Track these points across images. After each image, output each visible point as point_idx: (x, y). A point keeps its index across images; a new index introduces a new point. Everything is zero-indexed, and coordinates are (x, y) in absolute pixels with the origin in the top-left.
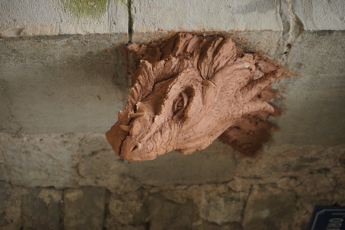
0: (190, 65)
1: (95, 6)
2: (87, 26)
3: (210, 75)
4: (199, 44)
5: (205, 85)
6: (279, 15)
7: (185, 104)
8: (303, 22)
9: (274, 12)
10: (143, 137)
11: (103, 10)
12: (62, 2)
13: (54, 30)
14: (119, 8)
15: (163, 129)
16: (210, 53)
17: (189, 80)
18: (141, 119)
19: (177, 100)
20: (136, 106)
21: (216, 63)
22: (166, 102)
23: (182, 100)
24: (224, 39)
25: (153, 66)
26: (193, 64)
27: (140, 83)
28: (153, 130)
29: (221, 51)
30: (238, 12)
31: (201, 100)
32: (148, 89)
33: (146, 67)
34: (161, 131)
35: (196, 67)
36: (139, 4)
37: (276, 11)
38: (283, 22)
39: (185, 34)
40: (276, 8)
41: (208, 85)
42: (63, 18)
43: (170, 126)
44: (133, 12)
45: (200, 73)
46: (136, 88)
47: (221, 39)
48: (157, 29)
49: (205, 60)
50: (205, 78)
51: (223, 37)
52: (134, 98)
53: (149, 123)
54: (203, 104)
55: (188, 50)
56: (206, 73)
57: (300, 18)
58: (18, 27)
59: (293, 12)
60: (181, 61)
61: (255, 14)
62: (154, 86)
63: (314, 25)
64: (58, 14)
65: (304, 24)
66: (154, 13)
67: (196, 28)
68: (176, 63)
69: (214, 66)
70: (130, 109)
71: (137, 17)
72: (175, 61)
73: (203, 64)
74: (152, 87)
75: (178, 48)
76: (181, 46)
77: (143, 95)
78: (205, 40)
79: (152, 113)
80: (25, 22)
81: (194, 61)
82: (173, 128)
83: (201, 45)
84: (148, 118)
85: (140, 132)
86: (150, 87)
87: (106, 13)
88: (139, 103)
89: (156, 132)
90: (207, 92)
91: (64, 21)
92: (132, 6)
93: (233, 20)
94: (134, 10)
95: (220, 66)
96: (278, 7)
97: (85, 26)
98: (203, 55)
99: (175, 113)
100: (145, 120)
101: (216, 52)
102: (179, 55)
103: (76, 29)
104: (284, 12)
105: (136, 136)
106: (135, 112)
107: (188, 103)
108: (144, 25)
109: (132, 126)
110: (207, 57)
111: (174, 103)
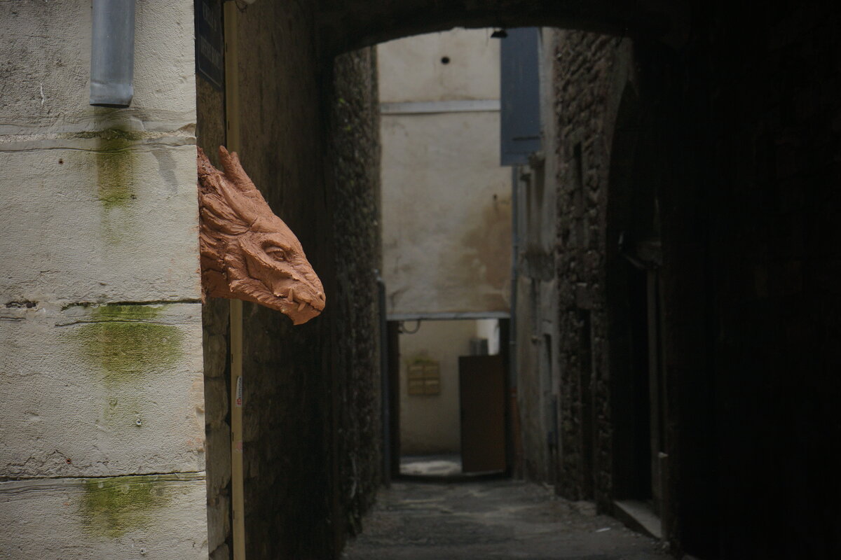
0: (235, 242)
1: (168, 337)
2: (194, 345)
3: (244, 224)
4: (207, 232)
5: (257, 230)
6: (177, 148)
7: (281, 250)
8: (187, 123)
9: (174, 152)
10: (312, 290)
11: (174, 330)
12: (162, 372)
13: (199, 378)
14: (171, 313)
15: (303, 271)
16: (221, 222)
17: (254, 245)
18: (296, 291)
19: (274, 258)
20: (280, 296)
21: (231, 217)
22: (279, 268)
23: (275, 252)
24: (204, 207)
25: (236, 279)
26: (233, 240)
27: (252, 293)
28: (305, 281)
29: (220, 212)
30: (175, 190)
31: (274, 234)
32: (259, 284)
33: (238, 286)
34: (304, 274)
35: (236, 237)
36: (166, 293)
37: (174, 149)
38: (185, 144)
39: (202, 246)
40: (169, 149)
41: (259, 227)
42: (184, 370)
43: (298, 265)
44: (176, 299)
45: (243, 233)
46: (258, 297)
47: (204, 209)
48: (198, 275)
49: (228, 227)
50: (248, 229)
51: (203, 206)
52: (268, 298)
53: (300, 285)
54: (276, 232)
55: (215, 244)
56: (242, 227)
57: (181, 126)
58: (195, 413)
59: (174, 132)
60: (229, 252)
61: (177, 173)
62: (255, 279)
63: (190, 112)
64: (179, 375)
65: (190, 123)
66: (178, 277)
67: (196, 234)
68: (232, 257)
69: (234, 219)
70: (281, 302)
71: (181, 294)
72: (229, 258)
73: (232, 230)
74: (256, 281)
75: (213, 254)
76: (211, 251)
77: (265, 290)
78: (204, 226)
79: (288, 282)
80: (189, 407)
81: (228, 238)
82: (300, 262)
83: (209, 230)
84: (296, 285)
85: (308, 292)
86: (257, 283)
87: (176, 326)
88: (275, 293)
89: (306, 278)
90: (266, 228)
91: (187, 368)
92: (168, 300)
93: (186, 196)
94: (173, 298)
95: (233, 212)
96: (168, 147)
97: (194, 347)
98: (221, 229)
99: (285, 260)
100: (298, 288)
101: (220, 216)
102: (218, 253)
103: (198, 356)
104: (174, 142)
105: (312, 296)
106: (287, 297)
107: (279, 247)
108: (193, 287)
109: (304, 300)
110: (225, 225)
111: (277, 260)
